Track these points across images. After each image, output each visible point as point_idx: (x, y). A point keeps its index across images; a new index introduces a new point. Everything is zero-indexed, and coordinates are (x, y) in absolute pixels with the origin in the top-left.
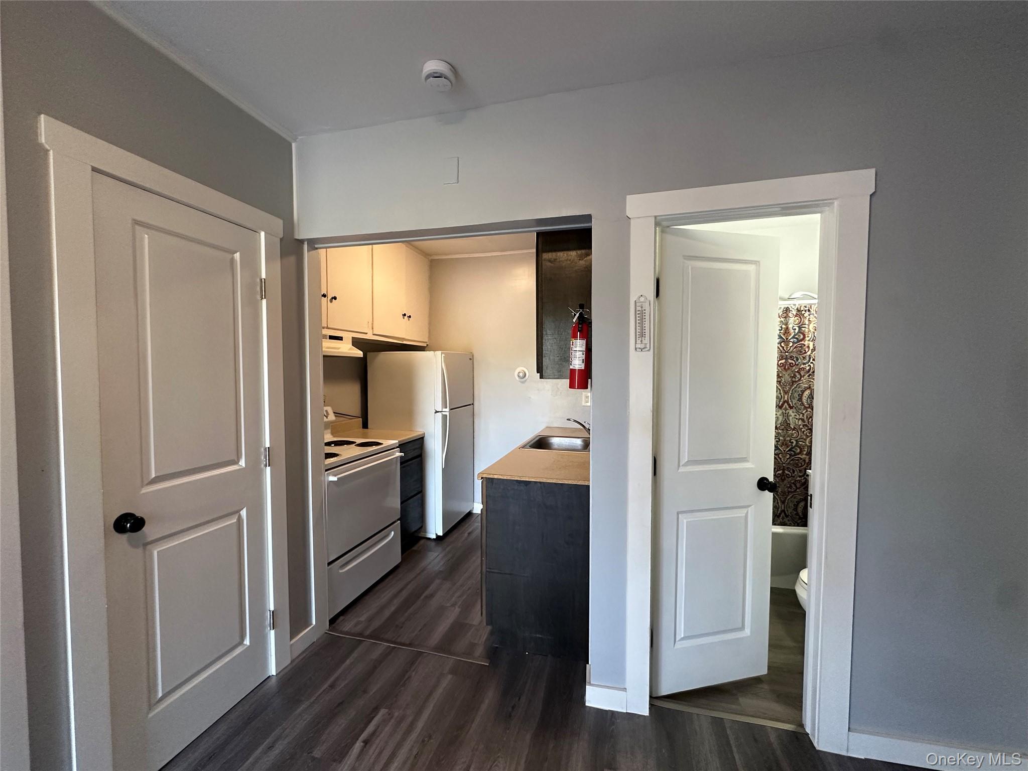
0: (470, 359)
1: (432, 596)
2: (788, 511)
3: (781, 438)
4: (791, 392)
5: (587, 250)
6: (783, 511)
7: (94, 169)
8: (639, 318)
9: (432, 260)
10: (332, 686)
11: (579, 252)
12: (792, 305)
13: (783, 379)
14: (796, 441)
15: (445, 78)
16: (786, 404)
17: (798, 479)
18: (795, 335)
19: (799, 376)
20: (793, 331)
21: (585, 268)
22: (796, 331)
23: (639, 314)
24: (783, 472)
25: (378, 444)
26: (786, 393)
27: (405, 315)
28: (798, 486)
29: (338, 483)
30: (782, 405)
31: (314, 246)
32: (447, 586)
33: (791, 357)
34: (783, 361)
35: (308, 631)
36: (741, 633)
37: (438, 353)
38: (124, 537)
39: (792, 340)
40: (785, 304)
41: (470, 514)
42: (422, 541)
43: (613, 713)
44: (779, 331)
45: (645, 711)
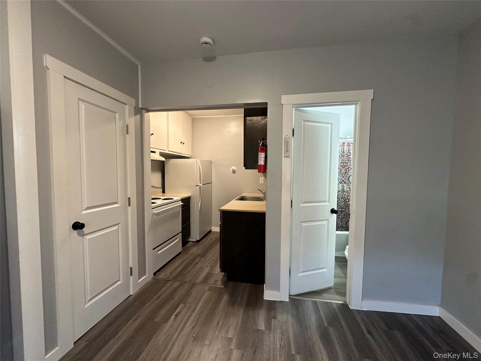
0: (211, 163)
1: (196, 264)
2: (343, 225)
3: (341, 196)
4: (345, 177)
5: (265, 117)
6: (342, 225)
7: (65, 77)
8: (286, 145)
9: (193, 118)
10: (158, 297)
11: (262, 117)
12: (346, 141)
13: (342, 171)
14: (347, 197)
15: (209, 44)
16: (343, 182)
17: (348, 212)
18: (347, 153)
19: (348, 170)
20: (346, 152)
21: (264, 124)
22: (347, 152)
23: (286, 143)
24: (342, 210)
25: (172, 199)
26: (343, 177)
27: (182, 142)
28: (347, 215)
29: (157, 214)
30: (342, 182)
31: (148, 111)
32: (203, 259)
33: (345, 162)
34: (342, 164)
35: (145, 277)
36: (324, 269)
37: (197, 159)
38: (76, 232)
39: (346, 156)
40: (343, 141)
41: (210, 231)
42: (190, 243)
43: (275, 301)
44: (340, 152)
45: (287, 300)
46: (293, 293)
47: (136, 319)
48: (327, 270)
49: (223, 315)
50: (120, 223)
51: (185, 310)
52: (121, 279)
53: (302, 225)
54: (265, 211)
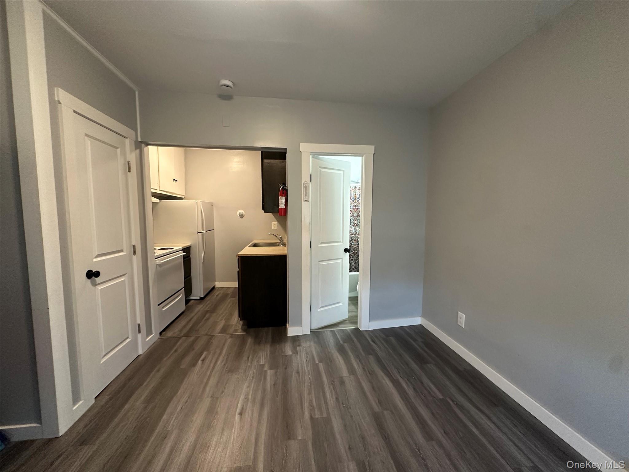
0: (212, 205)
1: (208, 319)
3: (354, 238)
5: (283, 160)
6: (355, 267)
7: (75, 112)
8: (305, 189)
10: (176, 351)
11: (280, 161)
12: (357, 185)
13: (354, 215)
15: (229, 87)
20: (357, 196)
22: (359, 196)
23: (305, 187)
24: (355, 252)
25: (171, 249)
26: (355, 220)
27: (175, 180)
29: (160, 265)
30: (354, 225)
31: (148, 145)
32: (214, 314)
33: (357, 206)
34: (354, 208)
35: (152, 336)
36: (339, 304)
37: (199, 201)
38: (89, 280)
39: (357, 199)
40: (355, 185)
41: (214, 288)
42: (192, 301)
43: (298, 336)
44: (353, 196)
45: (309, 333)
46: (314, 327)
47: (158, 371)
48: (342, 304)
49: (252, 351)
50: (126, 274)
51: (210, 356)
52: (130, 336)
53: (320, 264)
54: (286, 254)
